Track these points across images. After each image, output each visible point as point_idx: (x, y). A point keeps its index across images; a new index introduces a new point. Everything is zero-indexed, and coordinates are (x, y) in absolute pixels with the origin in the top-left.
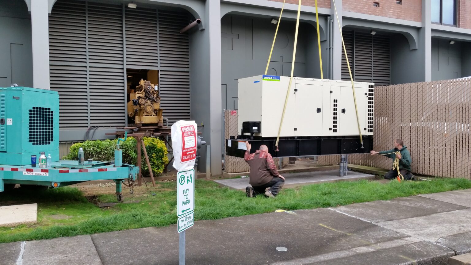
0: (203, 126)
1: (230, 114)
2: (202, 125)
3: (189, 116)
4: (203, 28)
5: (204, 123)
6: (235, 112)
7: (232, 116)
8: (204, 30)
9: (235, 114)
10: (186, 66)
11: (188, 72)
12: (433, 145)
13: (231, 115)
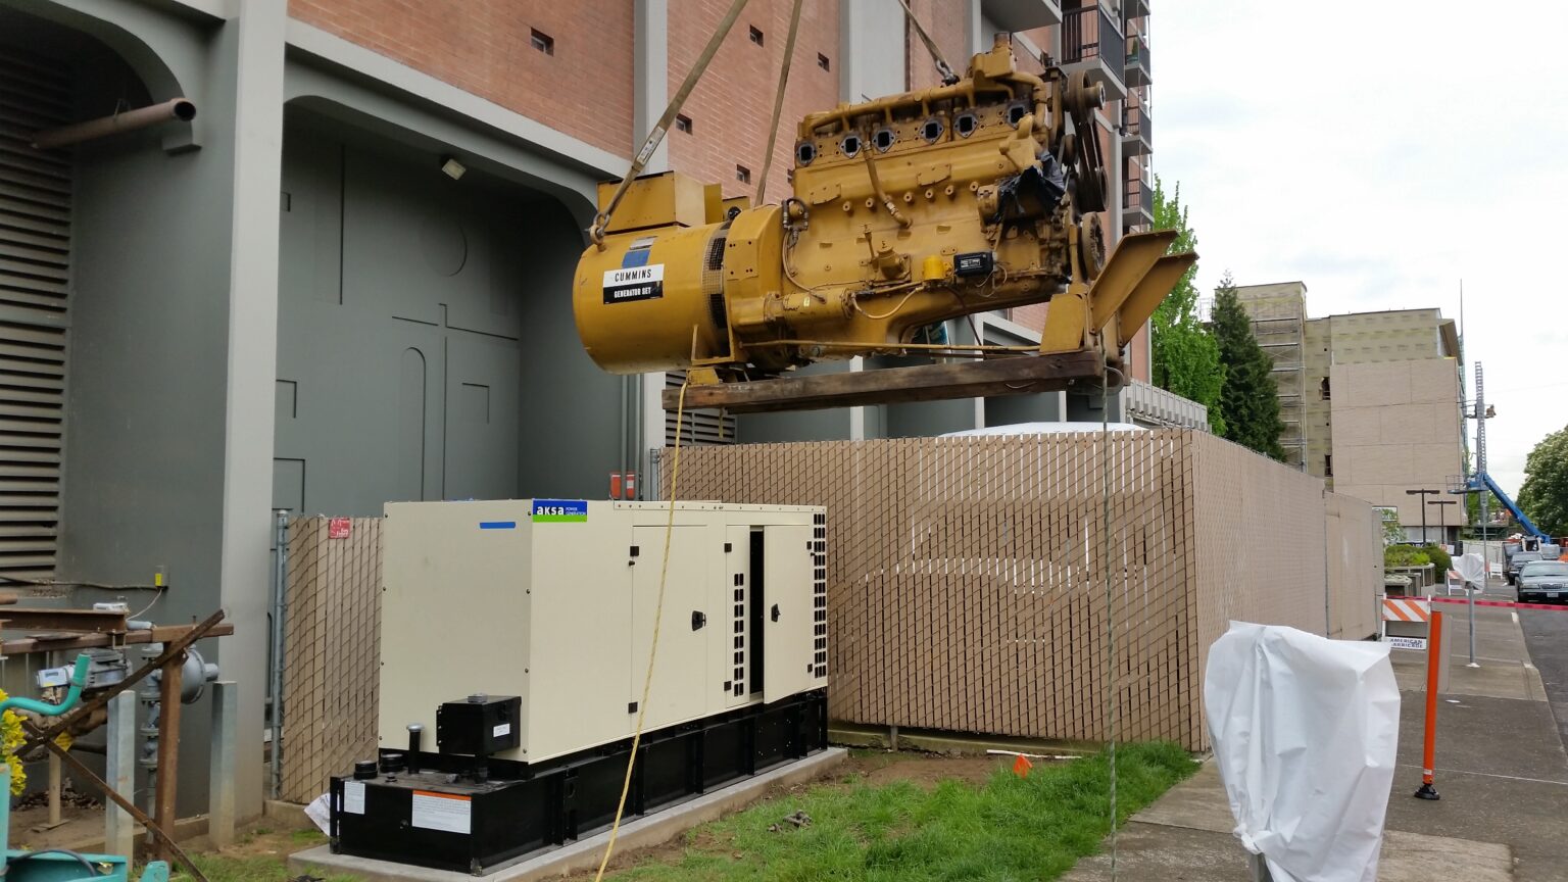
0: (165, 589)
1: (324, 533)
2: (159, 583)
3: (52, 538)
4: (196, 141)
5: (168, 577)
6: (346, 526)
7: (333, 543)
8: (194, 149)
9: (344, 532)
10: (54, 303)
11: (59, 331)
12: (1012, 635)
13: (329, 538)
